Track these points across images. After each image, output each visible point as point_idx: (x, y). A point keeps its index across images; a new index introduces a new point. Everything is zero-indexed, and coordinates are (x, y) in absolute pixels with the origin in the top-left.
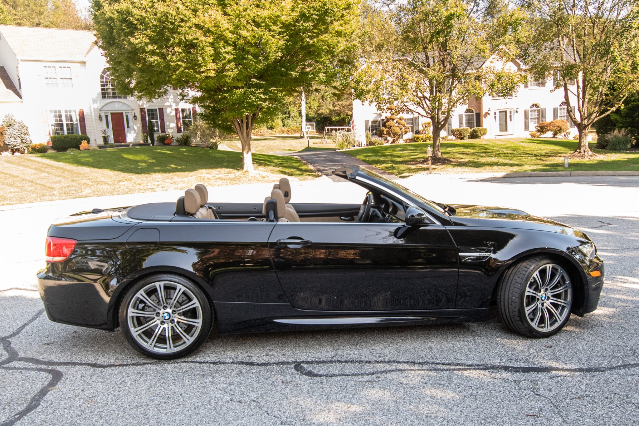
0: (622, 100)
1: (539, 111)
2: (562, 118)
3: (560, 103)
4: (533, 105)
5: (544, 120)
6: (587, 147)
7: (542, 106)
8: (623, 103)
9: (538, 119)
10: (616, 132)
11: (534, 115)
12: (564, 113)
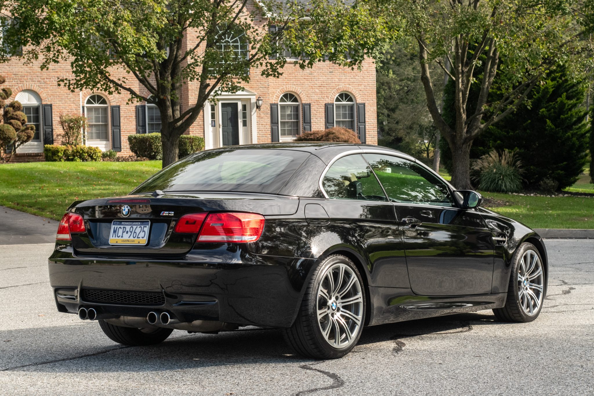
5: (307, 126)
7: (304, 99)
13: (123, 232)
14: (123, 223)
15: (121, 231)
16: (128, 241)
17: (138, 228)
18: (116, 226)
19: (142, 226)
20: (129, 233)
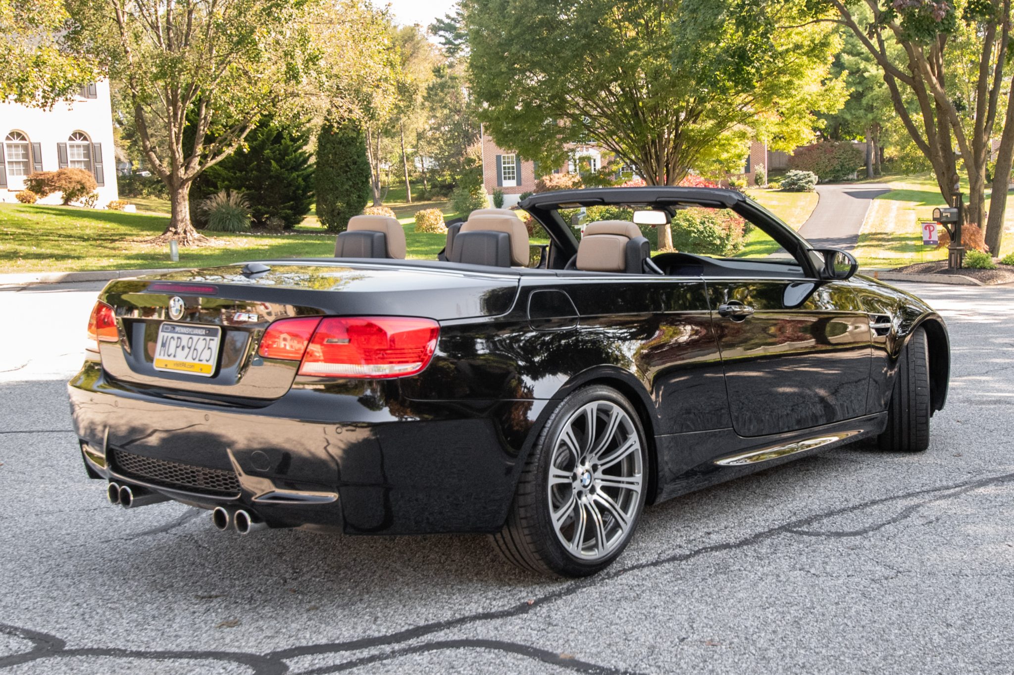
0: (244, 135)
1: (25, 147)
2: (77, 166)
3: (70, 134)
4: (12, 134)
5: (38, 167)
6: (189, 222)
7: (33, 138)
8: (246, 140)
9: (26, 164)
10: (222, 195)
11: (17, 155)
12: (79, 155)
13: (177, 347)
14: (177, 329)
15: (173, 344)
16: (184, 364)
17: (201, 341)
18: (166, 334)
19: (208, 338)
20: (186, 350)
